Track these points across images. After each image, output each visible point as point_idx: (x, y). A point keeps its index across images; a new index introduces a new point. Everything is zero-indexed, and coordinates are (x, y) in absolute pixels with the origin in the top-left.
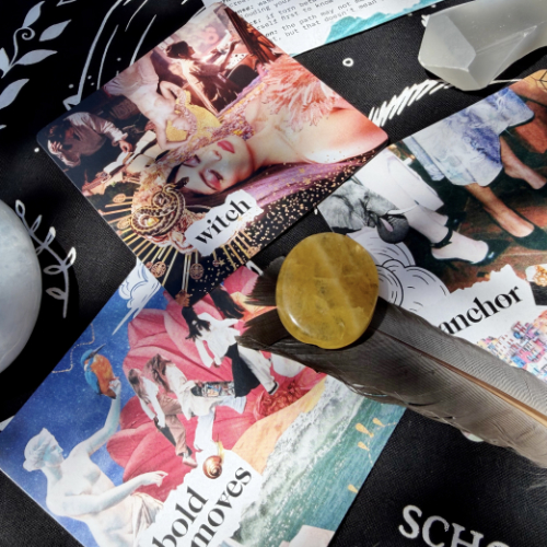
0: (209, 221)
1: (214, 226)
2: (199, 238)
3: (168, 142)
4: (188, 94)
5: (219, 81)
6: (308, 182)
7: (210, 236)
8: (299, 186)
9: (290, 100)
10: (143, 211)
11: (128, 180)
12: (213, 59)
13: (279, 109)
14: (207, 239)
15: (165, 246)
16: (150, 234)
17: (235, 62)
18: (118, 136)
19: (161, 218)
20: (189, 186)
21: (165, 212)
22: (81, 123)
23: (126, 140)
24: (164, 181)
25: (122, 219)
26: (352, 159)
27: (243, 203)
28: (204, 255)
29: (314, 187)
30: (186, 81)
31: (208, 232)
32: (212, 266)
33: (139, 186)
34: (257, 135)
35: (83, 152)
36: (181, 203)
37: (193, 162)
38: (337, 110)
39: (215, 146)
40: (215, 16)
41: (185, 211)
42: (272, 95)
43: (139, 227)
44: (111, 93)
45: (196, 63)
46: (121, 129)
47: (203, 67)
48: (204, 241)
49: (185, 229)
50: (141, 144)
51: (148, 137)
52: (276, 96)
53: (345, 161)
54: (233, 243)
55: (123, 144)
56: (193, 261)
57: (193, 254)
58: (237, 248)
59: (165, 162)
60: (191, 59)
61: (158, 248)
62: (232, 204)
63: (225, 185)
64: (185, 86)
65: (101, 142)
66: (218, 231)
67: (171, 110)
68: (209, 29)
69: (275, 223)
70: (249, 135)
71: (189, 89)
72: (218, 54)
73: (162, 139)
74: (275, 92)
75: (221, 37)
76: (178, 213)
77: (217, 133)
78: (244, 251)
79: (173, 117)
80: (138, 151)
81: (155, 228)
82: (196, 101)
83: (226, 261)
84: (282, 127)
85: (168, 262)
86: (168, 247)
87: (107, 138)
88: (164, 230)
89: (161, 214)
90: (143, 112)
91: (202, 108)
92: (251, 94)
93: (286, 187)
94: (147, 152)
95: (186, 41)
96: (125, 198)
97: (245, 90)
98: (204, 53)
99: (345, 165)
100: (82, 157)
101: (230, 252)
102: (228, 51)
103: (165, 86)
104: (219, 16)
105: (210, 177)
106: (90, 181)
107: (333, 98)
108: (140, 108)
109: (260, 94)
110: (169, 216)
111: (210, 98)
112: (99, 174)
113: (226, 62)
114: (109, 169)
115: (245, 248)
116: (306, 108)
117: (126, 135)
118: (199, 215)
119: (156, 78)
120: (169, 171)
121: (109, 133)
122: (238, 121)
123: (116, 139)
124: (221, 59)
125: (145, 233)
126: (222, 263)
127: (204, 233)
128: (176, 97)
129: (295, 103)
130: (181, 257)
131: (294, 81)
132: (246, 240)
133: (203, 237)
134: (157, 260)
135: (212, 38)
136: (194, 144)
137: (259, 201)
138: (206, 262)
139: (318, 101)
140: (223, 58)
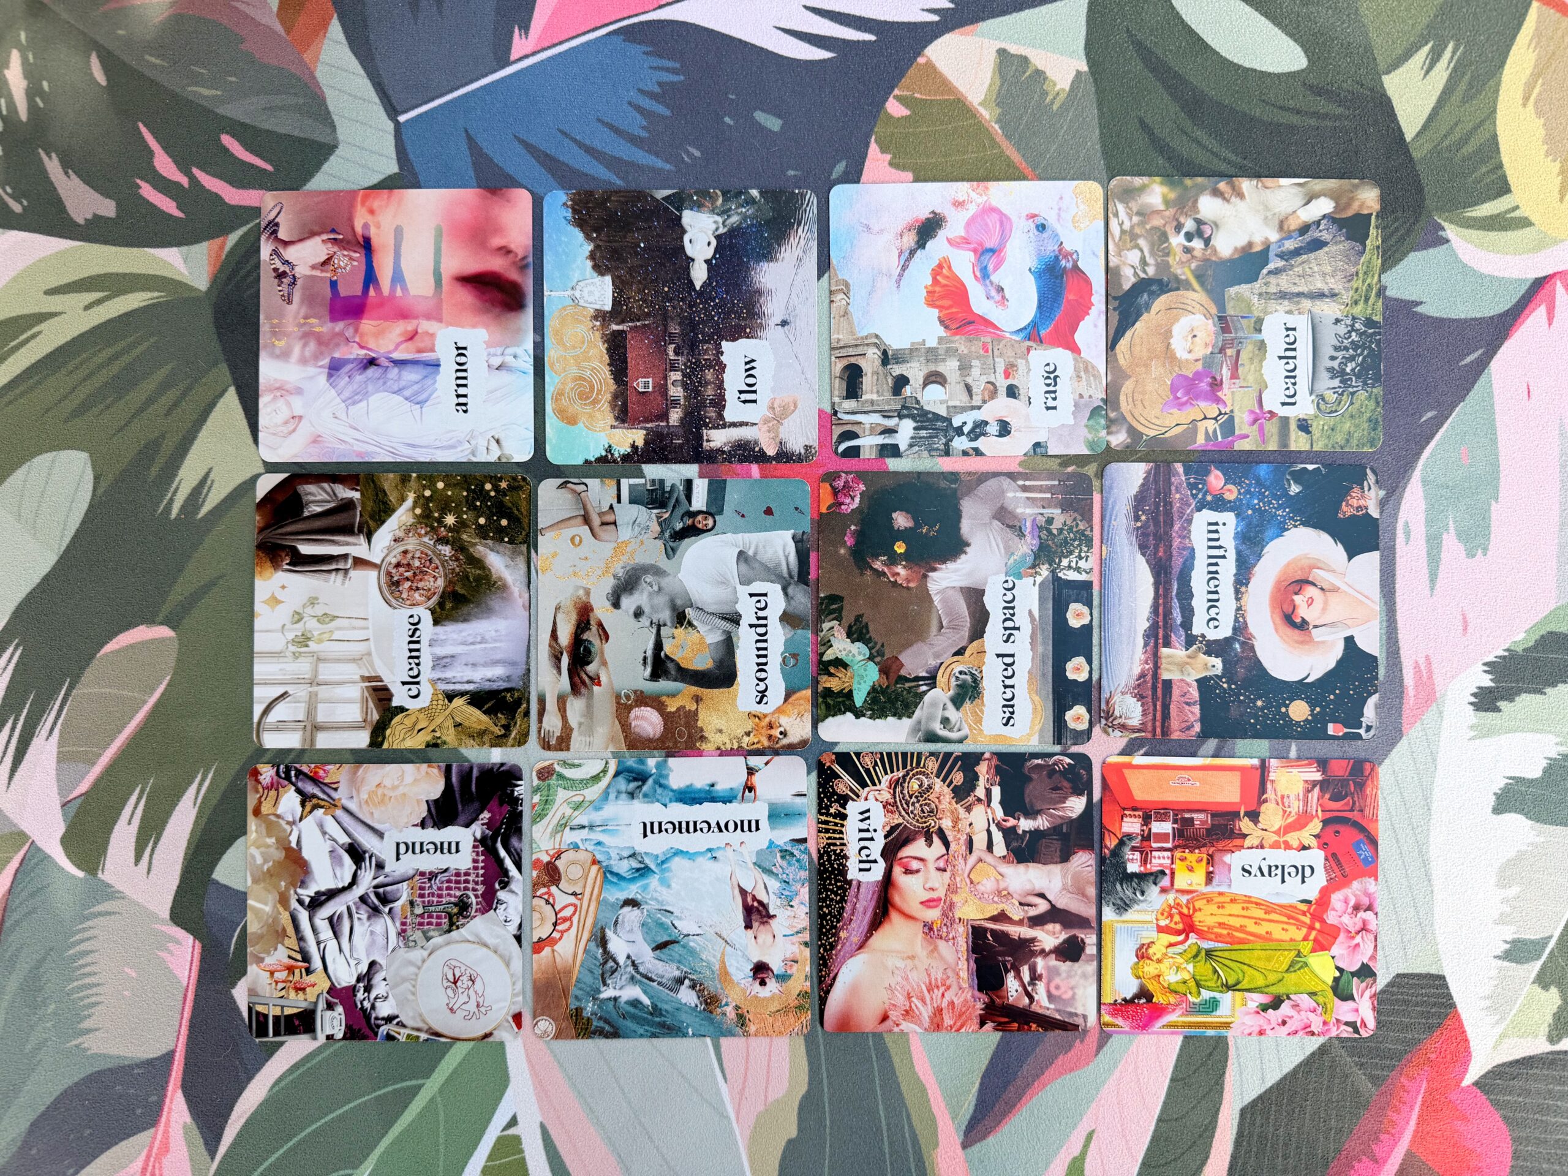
0: (875, 831)
2: (868, 811)
3: (980, 860)
4: (1016, 918)
5: (1004, 954)
6: (843, 934)
8: (845, 924)
9: (929, 991)
11: (971, 799)
12: (1033, 970)
13: (929, 975)
15: (883, 781)
16: (904, 777)
17: (1012, 984)
18: (1025, 825)
19: (911, 797)
20: (921, 842)
21: (913, 804)
22: (1068, 803)
23: (1014, 828)
24: (943, 826)
25: (937, 766)
26: (831, 985)
27: (869, 870)
28: (850, 803)
29: (834, 935)
30: (1031, 927)
31: (867, 822)
32: (835, 801)
33: (957, 803)
34: (920, 935)
35: (1034, 783)
36: (911, 822)
37: (941, 864)
39: (941, 893)
40: (1080, 1011)
41: (901, 820)
43: (914, 775)
44: (1080, 853)
45: (1043, 951)
46: (1030, 832)
47: (1033, 954)
49: (884, 807)
50: (998, 837)
51: (1000, 848)
52: (943, 985)
53: (834, 978)
54: (841, 832)
55: (1011, 822)
56: (852, 790)
57: (858, 796)
58: (834, 831)
59: (962, 841)
60: (1051, 952)
61: (886, 773)
62: (875, 861)
63: (897, 871)
64: (1026, 921)
65: (1032, 806)
67: (1011, 890)
69: (829, 878)
70: (926, 930)
71: (1020, 923)
72: (1035, 977)
73: (988, 858)
74: (948, 988)
75: (1050, 997)
76: (903, 813)
77: (952, 906)
78: (827, 835)
79: (1002, 885)
80: (994, 829)
81: (906, 785)
82: (1002, 917)
83: (831, 815)
84: (909, 961)
85: (868, 771)
86: (880, 782)
87: (1031, 814)
88: (898, 790)
89: (914, 799)
90: (1031, 865)
91: (988, 915)
92: (965, 967)
93: (853, 914)
94: (985, 835)
95: (1076, 965)
96: (955, 783)
97: (973, 965)
98: (1049, 969)
99: (832, 975)
100: (1030, 779)
101: (836, 824)
102: (1029, 989)
103: (1043, 907)
104: (1076, 1015)
105: (915, 865)
106: (996, 767)
107: (898, 1025)
108: (1040, 865)
109: (957, 974)
110: (907, 804)
111: (993, 932)
112: (998, 779)
113: (1018, 976)
114: (996, 792)
115: (829, 838)
116: (909, 997)
117: (1020, 832)
118: (888, 828)
119: (1061, 904)
120: (950, 839)
121: (1035, 819)
122: (948, 933)
123: (1022, 820)
124: (1026, 977)
125: (907, 774)
126: (832, 811)
128: (1021, 904)
129: (922, 992)
130: (864, 785)
131: (945, 1012)
132: (835, 845)
134: (876, 764)
135: (1057, 987)
136: (958, 879)
137: (859, 883)
138: (844, 800)
139: (906, 1011)
140: (1026, 978)
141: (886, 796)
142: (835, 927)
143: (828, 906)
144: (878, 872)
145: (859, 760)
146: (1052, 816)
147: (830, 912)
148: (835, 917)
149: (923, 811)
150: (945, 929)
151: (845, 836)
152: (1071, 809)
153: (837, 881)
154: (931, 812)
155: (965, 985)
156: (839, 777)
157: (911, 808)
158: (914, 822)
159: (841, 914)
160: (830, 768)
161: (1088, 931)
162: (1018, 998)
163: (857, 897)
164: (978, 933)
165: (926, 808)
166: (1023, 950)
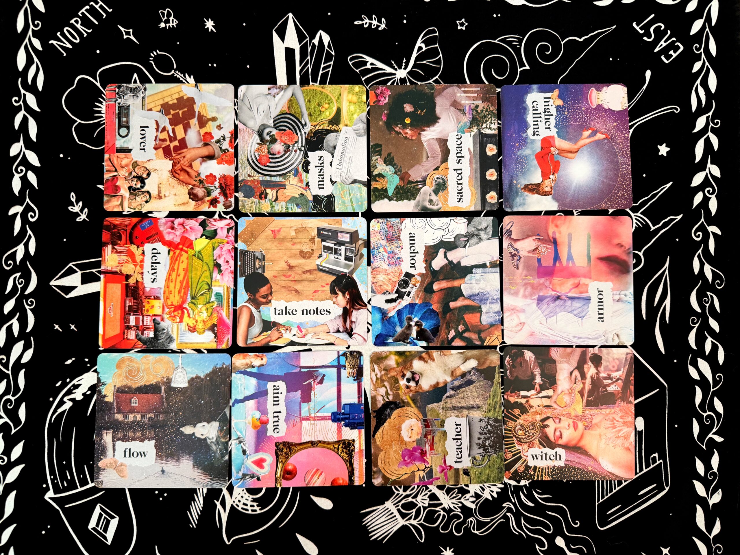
0: (542, 452)
1: (542, 456)
2: (532, 456)
3: (555, 402)
4: (582, 386)
5: (598, 392)
6: (590, 469)
7: (537, 459)
8: (585, 468)
9: (616, 428)
10: (521, 425)
11: (527, 406)
12: (606, 378)
13: (608, 428)
14: (535, 458)
15: (518, 448)
16: (516, 438)
17: (612, 388)
18: (538, 380)
19: (526, 435)
20: (547, 430)
21: (529, 433)
22: (528, 359)
23: (540, 385)
24: (540, 419)
25: (511, 422)
26: (613, 474)
27: (560, 456)
28: (529, 464)
29: (590, 473)
30: (586, 379)
31: (538, 456)
32: (528, 471)
33: (528, 412)
34: (590, 431)
35: (519, 375)
36: (538, 435)
37: (557, 421)
38: (628, 449)
39: (571, 421)
40: (624, 356)
41: (537, 440)
42: (612, 418)
43: (515, 433)
44: (551, 354)
45: (597, 373)
46: (541, 378)
47: (598, 378)
48: (534, 459)
49: (531, 448)
50: (544, 393)
51: (549, 392)
52: (613, 421)
53: (610, 473)
54: (543, 469)
55: (537, 386)
56: (523, 463)
57: (526, 460)
58: (542, 472)
59: (546, 410)
60: (597, 370)
61: (515, 446)
62: (556, 453)
63: (560, 442)
64: (583, 381)
65: (530, 376)
66: (542, 459)
67: (568, 387)
68: (616, 361)
69: (564, 475)
70: (587, 429)
71: (584, 384)
72: (609, 377)
73: (554, 398)
74: (614, 418)
75: (618, 370)
76: (533, 438)
77: (577, 416)
78: (544, 475)
79: (567, 392)
80: (540, 395)
81: (520, 437)
82: (581, 393)
83: (534, 474)
84: (602, 437)
85: (514, 455)
86: (519, 449)
87: (533, 377)
88: (522, 441)
89: (527, 433)
90: (557, 378)
91: (581, 399)
92: (604, 410)
93: (580, 464)
94: (544, 399)
95: (603, 358)
96: (519, 413)
97: (604, 407)
98: (604, 372)
99: (609, 474)
100: (517, 376)
101: (539, 471)
102: (614, 380)
103: (576, 373)
104: (626, 358)
105: (558, 433)
106: (511, 393)
107: (631, 443)
108: (557, 374)
109: (608, 414)
110: (529, 436)
111: (588, 397)
112: (517, 392)
113: (609, 385)
114: (523, 393)
115: (545, 475)
116: (618, 437)
117: (542, 382)
118: (541, 446)
119: (575, 364)
120: (545, 416)
121: (535, 375)
122: (589, 418)
123: (536, 381)
125: (515, 436)
126: (532, 473)
127: (536, 456)
128: (575, 383)
129: (616, 431)
130: (520, 457)
131: (625, 420)
132: (548, 472)
133: (534, 456)
134: (510, 451)
135: (614, 367)
136: (564, 413)
137: (566, 460)
138: (527, 467)
139: (625, 438)
140: (609, 381)
141: (525, 446)
142: (587, 472)
143: (577, 476)
144: (561, 451)
145: (508, 460)
146: (534, 367)
147: (580, 475)
148: (582, 472)
149: (532, 429)
150: (587, 420)
151: (544, 467)
152: (530, 357)
153: (565, 471)
154: (533, 425)
155: (613, 411)
156: (516, 470)
157: (531, 434)
158: (538, 433)
159: (581, 470)
160: (512, 474)
161: (587, 352)
162: (618, 385)
163: (573, 462)
164: (589, 404)
165: (531, 427)
166: (596, 383)
